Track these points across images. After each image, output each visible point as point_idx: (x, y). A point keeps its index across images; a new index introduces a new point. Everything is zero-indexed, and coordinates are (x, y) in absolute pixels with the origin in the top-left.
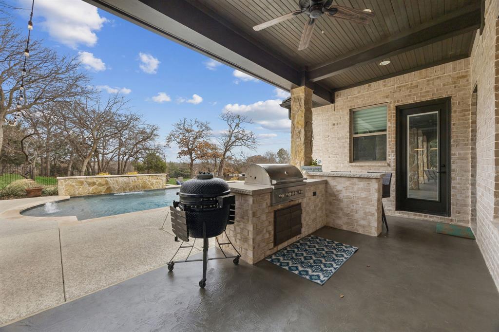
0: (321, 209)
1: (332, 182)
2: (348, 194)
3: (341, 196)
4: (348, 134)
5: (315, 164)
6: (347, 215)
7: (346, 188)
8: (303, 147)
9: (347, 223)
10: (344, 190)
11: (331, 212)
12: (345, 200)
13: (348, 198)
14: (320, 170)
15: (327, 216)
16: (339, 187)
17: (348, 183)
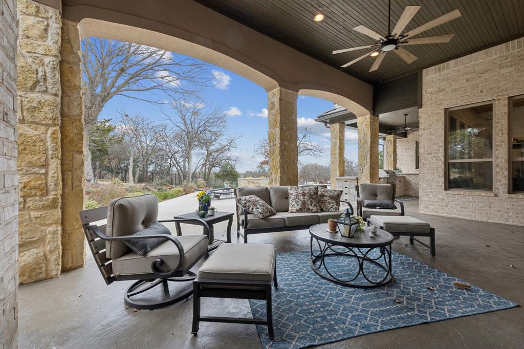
0: (402, 188)
1: (407, 177)
2: (415, 181)
3: (411, 182)
4: (415, 154)
5: (398, 169)
6: (414, 190)
7: (414, 179)
8: (393, 162)
9: (414, 193)
10: (413, 180)
11: (407, 189)
12: (413, 184)
13: (415, 183)
14: (401, 172)
15: (405, 191)
16: (410, 179)
17: (414, 177)
